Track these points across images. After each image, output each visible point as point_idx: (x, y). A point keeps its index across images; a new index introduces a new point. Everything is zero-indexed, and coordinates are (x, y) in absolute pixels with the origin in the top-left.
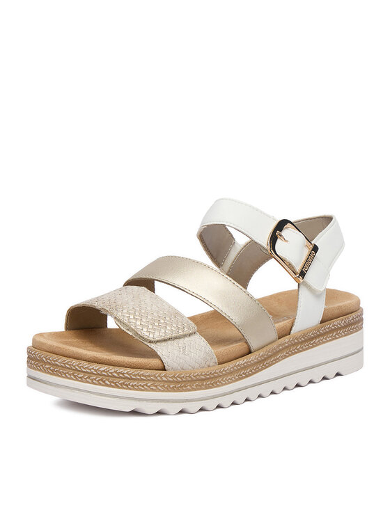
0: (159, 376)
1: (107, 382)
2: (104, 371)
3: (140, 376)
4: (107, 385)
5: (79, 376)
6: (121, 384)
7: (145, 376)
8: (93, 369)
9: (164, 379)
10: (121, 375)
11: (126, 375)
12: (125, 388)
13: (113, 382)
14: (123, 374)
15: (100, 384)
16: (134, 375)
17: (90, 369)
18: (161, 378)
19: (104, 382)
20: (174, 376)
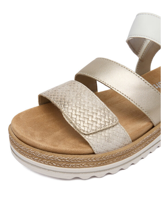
0: (90, 159)
1: (54, 164)
2: (52, 158)
3: (77, 160)
4: (54, 165)
5: (36, 159)
6: (64, 165)
7: (80, 160)
8: (44, 156)
9: (94, 160)
10: (63, 161)
11: (67, 160)
12: (67, 167)
13: (58, 164)
14: (65, 160)
15: (49, 165)
16: (72, 160)
17: (42, 156)
18: (92, 160)
19: (52, 164)
20: (101, 158)
